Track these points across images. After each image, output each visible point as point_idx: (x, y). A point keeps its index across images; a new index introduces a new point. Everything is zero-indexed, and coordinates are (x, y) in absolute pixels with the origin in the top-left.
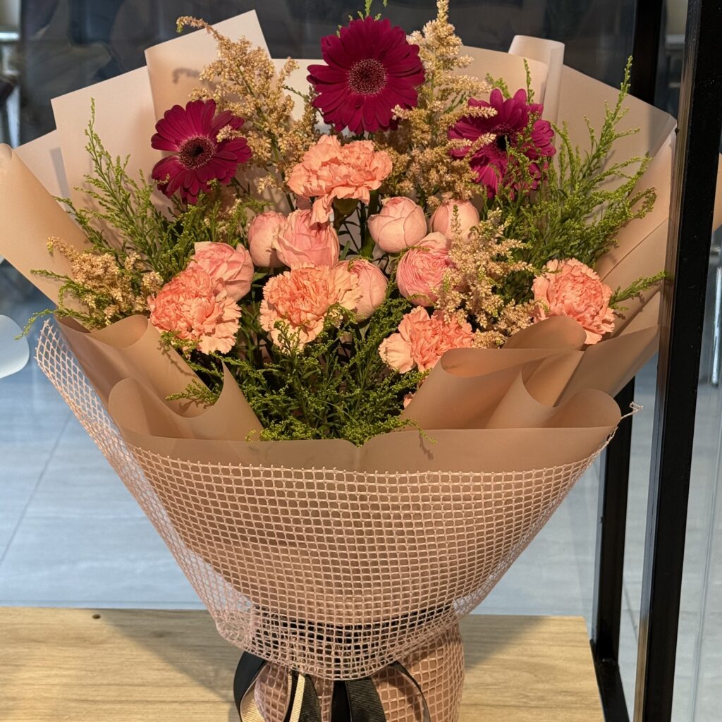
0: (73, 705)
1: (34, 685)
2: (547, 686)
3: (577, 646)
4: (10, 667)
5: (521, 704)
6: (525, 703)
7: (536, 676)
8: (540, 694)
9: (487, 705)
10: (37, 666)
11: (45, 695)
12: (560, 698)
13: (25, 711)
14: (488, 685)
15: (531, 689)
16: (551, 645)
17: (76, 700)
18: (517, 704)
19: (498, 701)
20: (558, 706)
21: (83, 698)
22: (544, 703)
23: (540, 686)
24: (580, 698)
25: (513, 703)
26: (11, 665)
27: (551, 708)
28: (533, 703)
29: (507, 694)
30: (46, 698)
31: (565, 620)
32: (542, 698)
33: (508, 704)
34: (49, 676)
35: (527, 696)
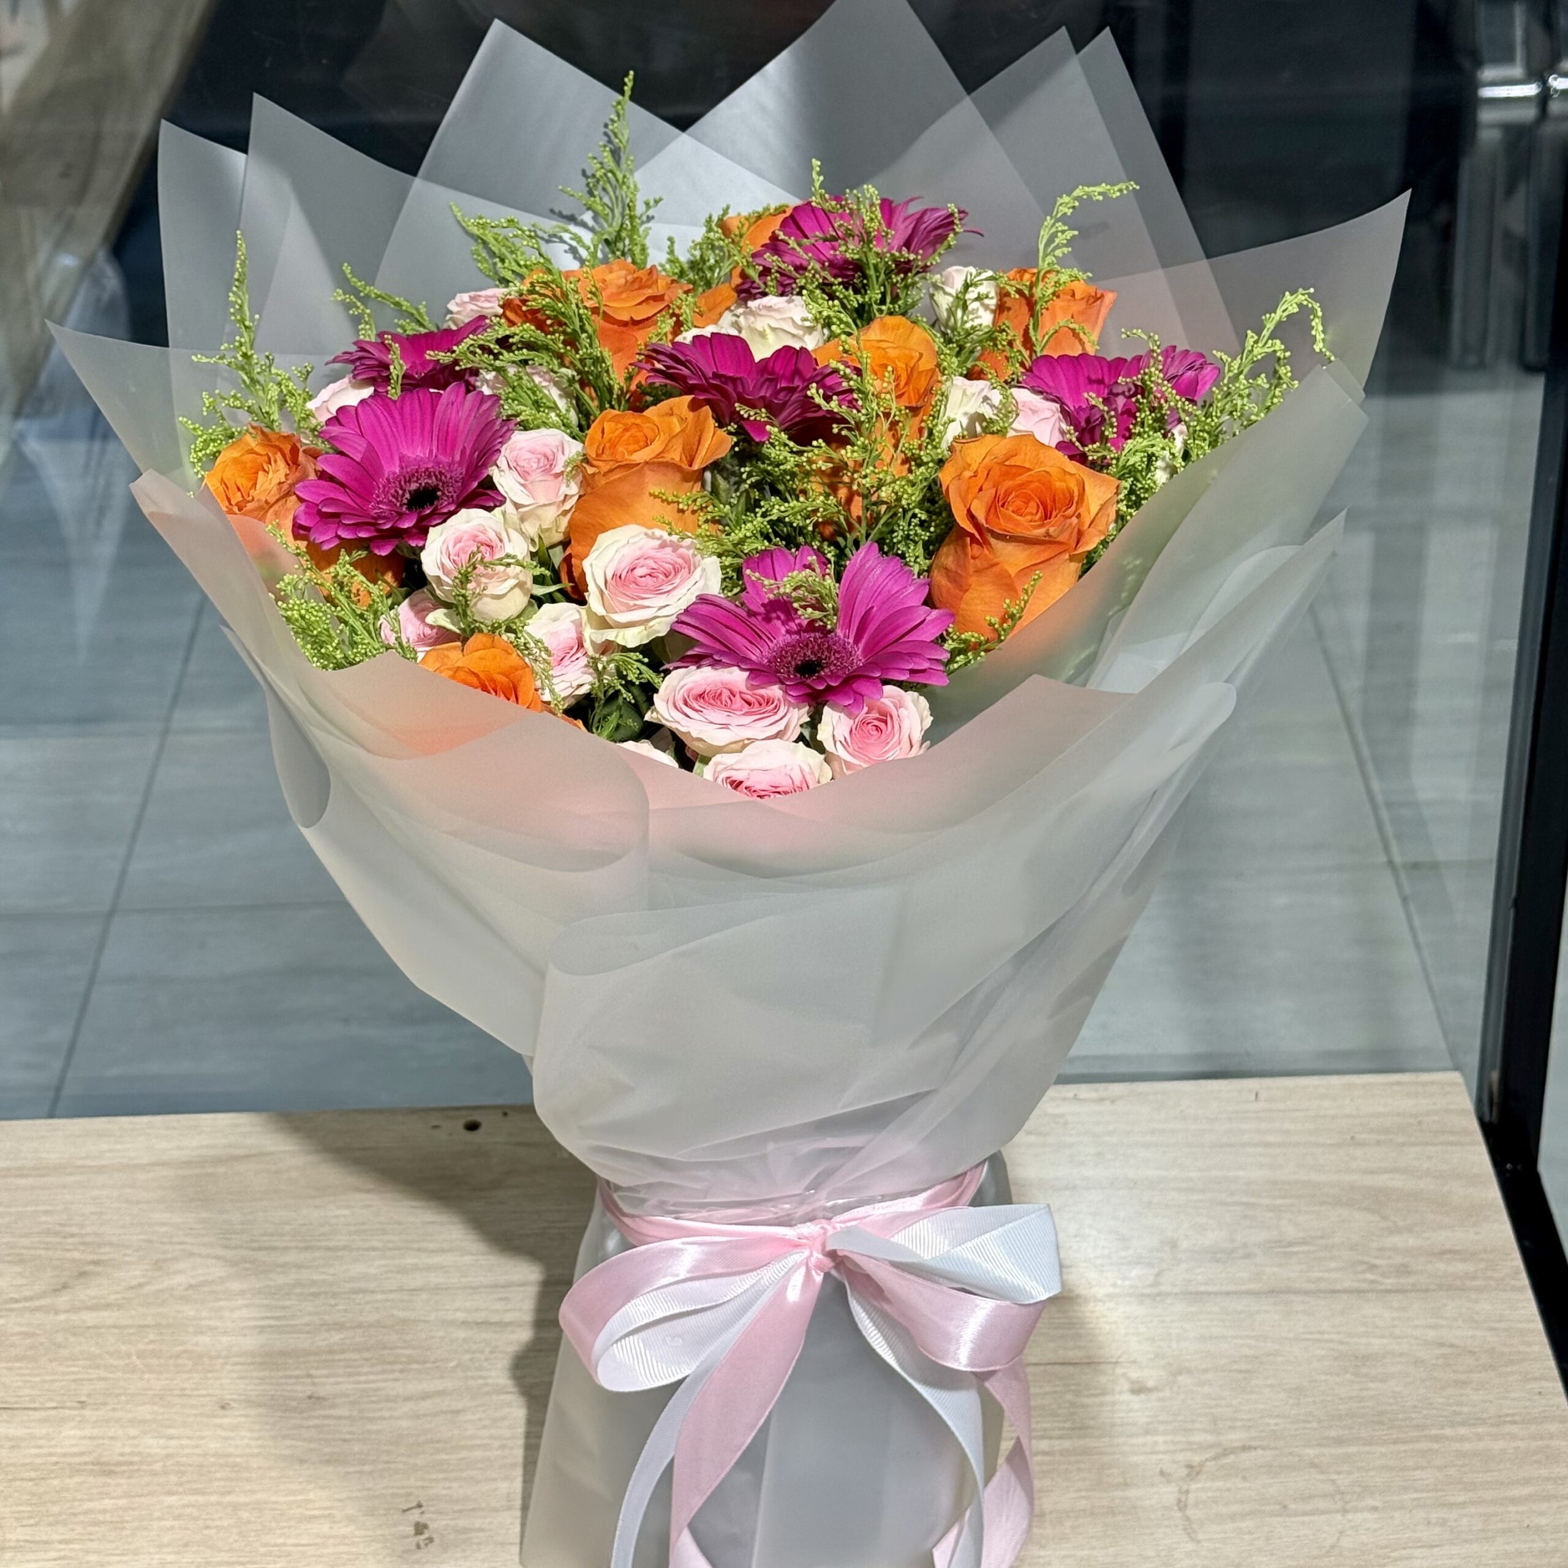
0: (461, 1334)
1: (373, 1292)
2: (1411, 1241)
3: (1461, 1144)
4: (317, 1254)
5: (1365, 1286)
6: (1373, 1282)
7: (1384, 1218)
8: (1399, 1260)
9: (1297, 1292)
10: (374, 1249)
11: (402, 1314)
12: (1441, 1266)
13: (366, 1355)
14: (1291, 1244)
15: (1381, 1249)
16: (1403, 1144)
17: (464, 1323)
18: (1356, 1285)
19: (1319, 1280)
20: (1440, 1287)
21: (480, 1317)
22: (1411, 1279)
23: (1397, 1240)
24: (1482, 1266)
25: (1347, 1284)
26: (319, 1248)
27: (1427, 1290)
28: (1390, 1282)
29: (1333, 1265)
30: (404, 1321)
31: (1424, 1084)
32: (1404, 1270)
33: (1339, 1287)
34: (402, 1270)
35: (1373, 1267)
